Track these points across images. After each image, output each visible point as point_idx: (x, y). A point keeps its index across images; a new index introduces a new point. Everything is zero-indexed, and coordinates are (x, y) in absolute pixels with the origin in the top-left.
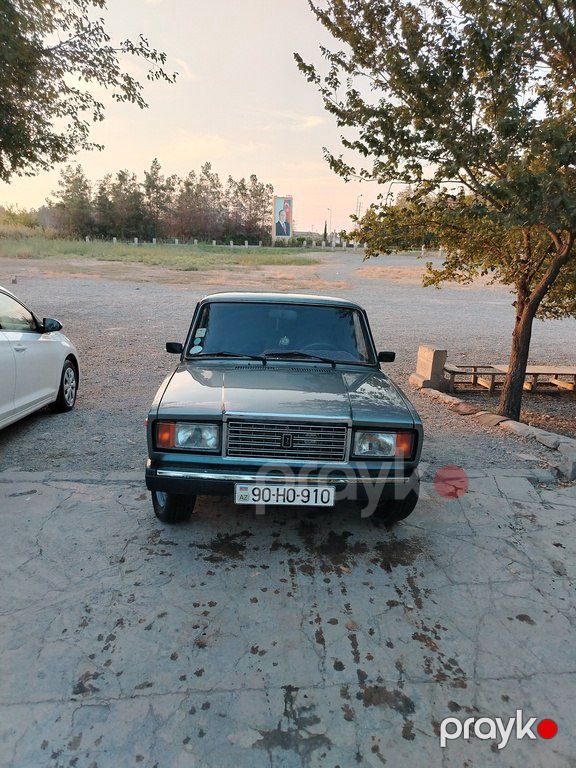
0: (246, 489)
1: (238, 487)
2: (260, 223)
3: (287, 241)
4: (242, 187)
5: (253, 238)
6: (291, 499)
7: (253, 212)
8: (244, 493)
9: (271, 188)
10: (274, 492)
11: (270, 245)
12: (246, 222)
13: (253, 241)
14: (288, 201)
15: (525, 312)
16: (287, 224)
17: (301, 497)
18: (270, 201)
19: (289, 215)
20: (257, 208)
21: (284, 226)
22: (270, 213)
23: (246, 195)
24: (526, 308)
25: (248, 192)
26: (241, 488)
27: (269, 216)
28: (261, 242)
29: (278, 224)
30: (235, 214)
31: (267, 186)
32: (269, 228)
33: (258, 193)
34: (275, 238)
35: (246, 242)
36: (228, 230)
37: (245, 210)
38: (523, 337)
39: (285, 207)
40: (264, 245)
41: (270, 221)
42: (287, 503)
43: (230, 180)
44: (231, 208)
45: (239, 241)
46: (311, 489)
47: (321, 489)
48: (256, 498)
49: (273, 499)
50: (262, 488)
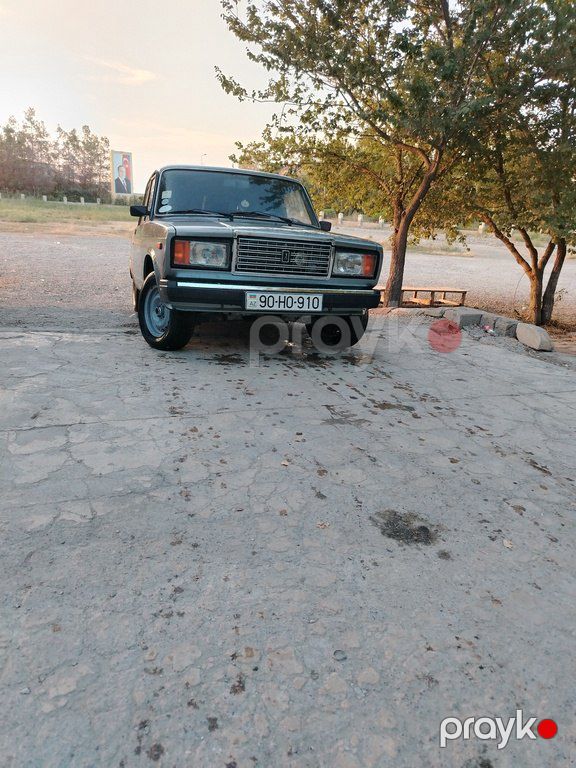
0: (255, 297)
1: (248, 295)
2: (96, 180)
3: (128, 198)
4: (73, 139)
5: (89, 195)
6: (290, 305)
7: (87, 166)
8: (253, 300)
9: (107, 142)
10: (277, 299)
11: (110, 202)
12: (80, 178)
13: (91, 198)
14: (127, 157)
15: (402, 224)
16: (128, 181)
17: (297, 304)
18: (107, 155)
19: (128, 172)
20: (92, 162)
21: (124, 183)
22: (108, 168)
23: (78, 147)
24: (403, 221)
25: (81, 144)
26: (251, 296)
27: (105, 171)
28: (99, 200)
29: (118, 181)
30: (67, 168)
31: (102, 139)
32: (107, 186)
33: (91, 146)
34: (114, 195)
35: (82, 199)
36: (59, 184)
37: (78, 164)
38: (401, 245)
39: (125, 163)
40: (102, 202)
41: (108, 176)
42: (287, 309)
43: (59, 129)
44: (61, 161)
45: (74, 196)
46: (305, 297)
47: (312, 297)
48: (263, 304)
49: (276, 305)
50: (267, 295)
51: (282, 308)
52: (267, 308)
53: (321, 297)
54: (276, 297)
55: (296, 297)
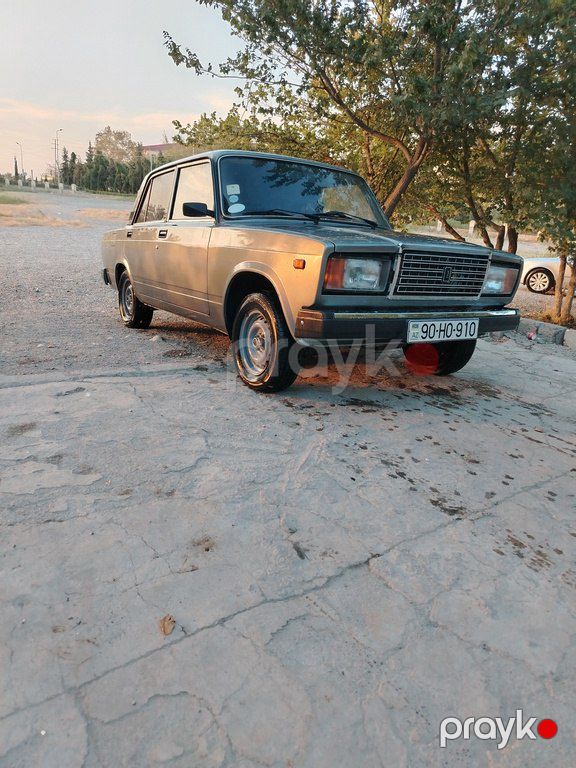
0: (417, 326)
1: (410, 324)
6: (449, 334)
8: (415, 331)
10: (438, 327)
17: (456, 332)
26: (413, 326)
42: (446, 338)
46: (464, 323)
47: (470, 322)
48: (424, 335)
49: (437, 334)
50: (429, 324)
51: (442, 339)
52: (428, 339)
53: (477, 322)
54: (437, 324)
55: (455, 323)
